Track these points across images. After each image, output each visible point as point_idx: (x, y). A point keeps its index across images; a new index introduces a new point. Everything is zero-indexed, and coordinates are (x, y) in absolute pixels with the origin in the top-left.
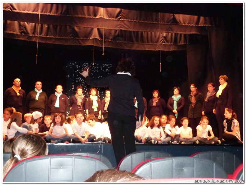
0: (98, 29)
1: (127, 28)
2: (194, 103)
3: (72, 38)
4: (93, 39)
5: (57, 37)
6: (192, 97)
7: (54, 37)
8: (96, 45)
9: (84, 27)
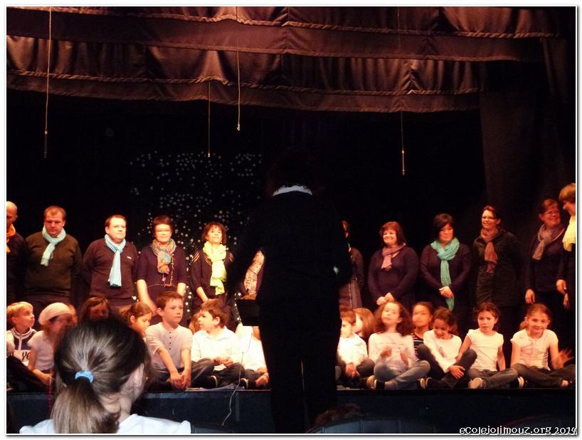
0: (222, 54)
1: (303, 49)
2: (492, 263)
3: (145, 79)
4: (206, 82)
5: (101, 78)
6: (485, 244)
7: (93, 78)
8: (215, 100)
9: (179, 48)
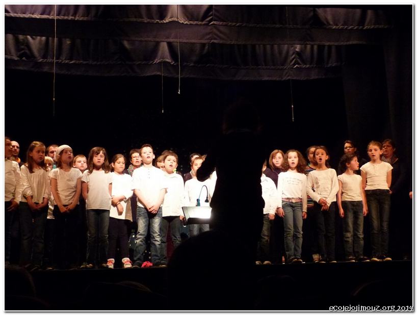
3: (119, 62)
4: (160, 63)
7: (85, 62)
8: (166, 75)
9: (141, 41)
